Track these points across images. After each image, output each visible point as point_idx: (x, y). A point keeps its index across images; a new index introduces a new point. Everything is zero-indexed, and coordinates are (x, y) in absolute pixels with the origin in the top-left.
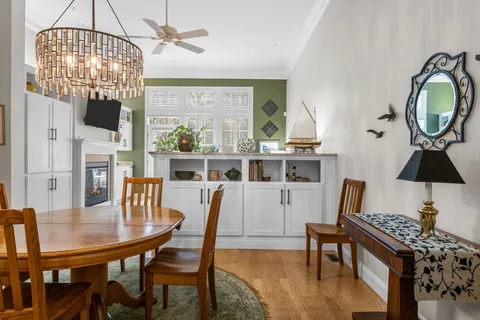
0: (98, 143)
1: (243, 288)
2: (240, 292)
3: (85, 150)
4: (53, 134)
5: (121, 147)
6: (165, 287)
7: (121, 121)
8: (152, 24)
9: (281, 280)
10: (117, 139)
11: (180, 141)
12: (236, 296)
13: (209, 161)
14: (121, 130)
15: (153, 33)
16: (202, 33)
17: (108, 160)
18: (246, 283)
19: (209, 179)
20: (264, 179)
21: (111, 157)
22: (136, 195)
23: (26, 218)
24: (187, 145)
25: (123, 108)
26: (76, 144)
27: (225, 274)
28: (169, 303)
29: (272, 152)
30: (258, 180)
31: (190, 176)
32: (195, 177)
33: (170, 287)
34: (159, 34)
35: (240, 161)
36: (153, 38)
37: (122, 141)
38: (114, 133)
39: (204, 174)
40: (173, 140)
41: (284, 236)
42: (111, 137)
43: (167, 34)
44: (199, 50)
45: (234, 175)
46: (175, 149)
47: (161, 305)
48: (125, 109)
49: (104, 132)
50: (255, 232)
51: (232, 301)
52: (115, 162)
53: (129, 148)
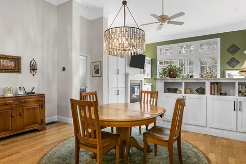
0: (136, 75)
1: (201, 156)
2: (198, 158)
3: (130, 78)
4: (117, 72)
5: (145, 76)
6: (156, 145)
7: (146, 64)
8: (155, 16)
9: (229, 158)
10: (144, 73)
11: (169, 72)
12: (195, 160)
13: (185, 82)
14: (145, 69)
15: (156, 20)
16: (182, 14)
17: (140, 82)
18: (204, 154)
19: (185, 93)
20: (221, 94)
21: (141, 81)
22: (152, 99)
23: (94, 105)
24: (173, 74)
25: (146, 58)
26: (127, 75)
27: (191, 146)
28: (158, 154)
29: (234, 77)
30: (218, 95)
31: (175, 91)
32: (178, 92)
33: (158, 146)
34: (159, 20)
35: (205, 83)
36: (156, 23)
37: (146, 73)
38: (142, 70)
39: (183, 90)
40: (166, 72)
41: (236, 131)
42: (141, 72)
43: (163, 19)
44: (181, 24)
45: (201, 91)
46: (167, 77)
47: (154, 154)
48: (148, 59)
49: (139, 70)
50: (215, 125)
51: (192, 161)
52: (143, 83)
53: (150, 77)
